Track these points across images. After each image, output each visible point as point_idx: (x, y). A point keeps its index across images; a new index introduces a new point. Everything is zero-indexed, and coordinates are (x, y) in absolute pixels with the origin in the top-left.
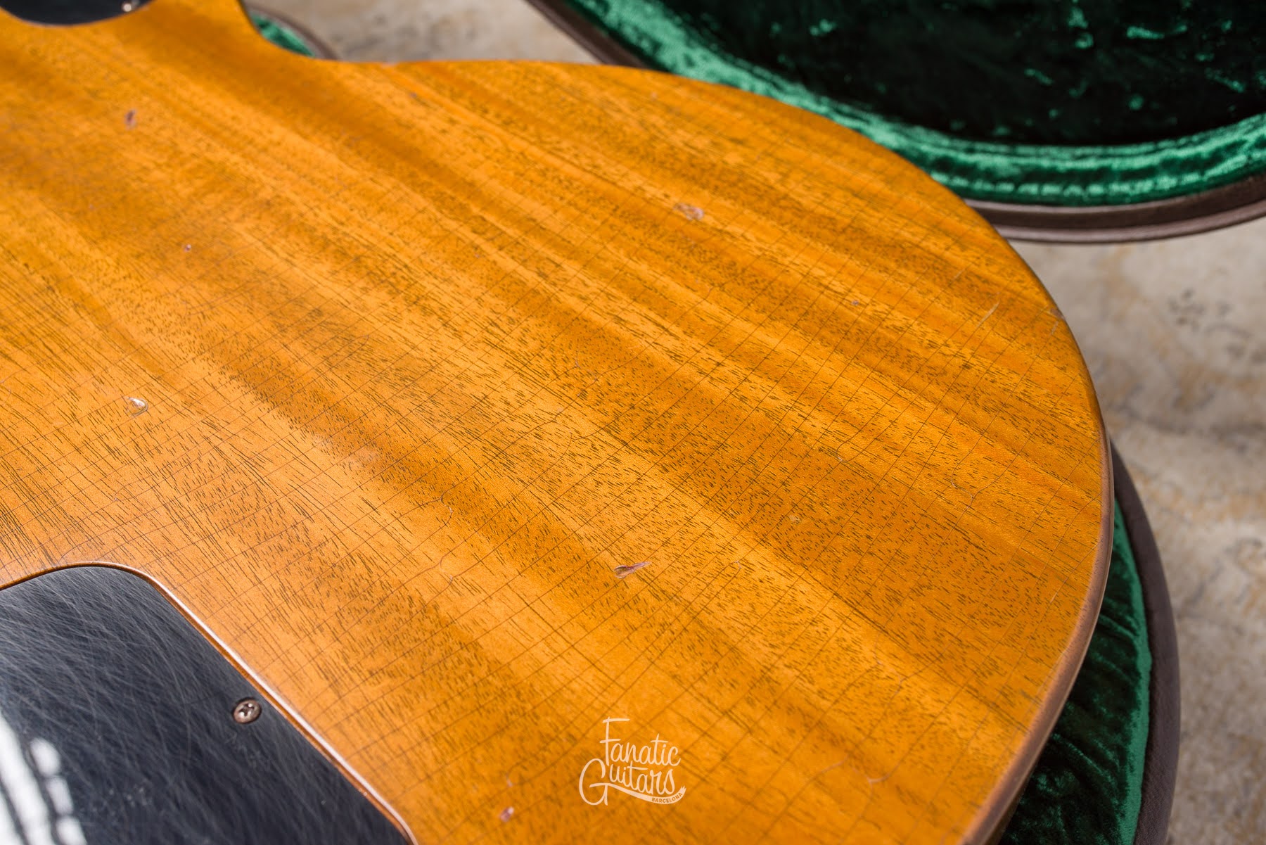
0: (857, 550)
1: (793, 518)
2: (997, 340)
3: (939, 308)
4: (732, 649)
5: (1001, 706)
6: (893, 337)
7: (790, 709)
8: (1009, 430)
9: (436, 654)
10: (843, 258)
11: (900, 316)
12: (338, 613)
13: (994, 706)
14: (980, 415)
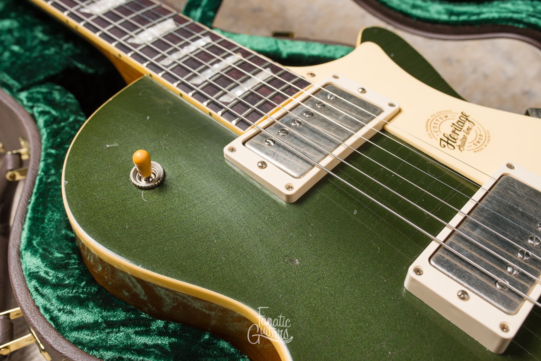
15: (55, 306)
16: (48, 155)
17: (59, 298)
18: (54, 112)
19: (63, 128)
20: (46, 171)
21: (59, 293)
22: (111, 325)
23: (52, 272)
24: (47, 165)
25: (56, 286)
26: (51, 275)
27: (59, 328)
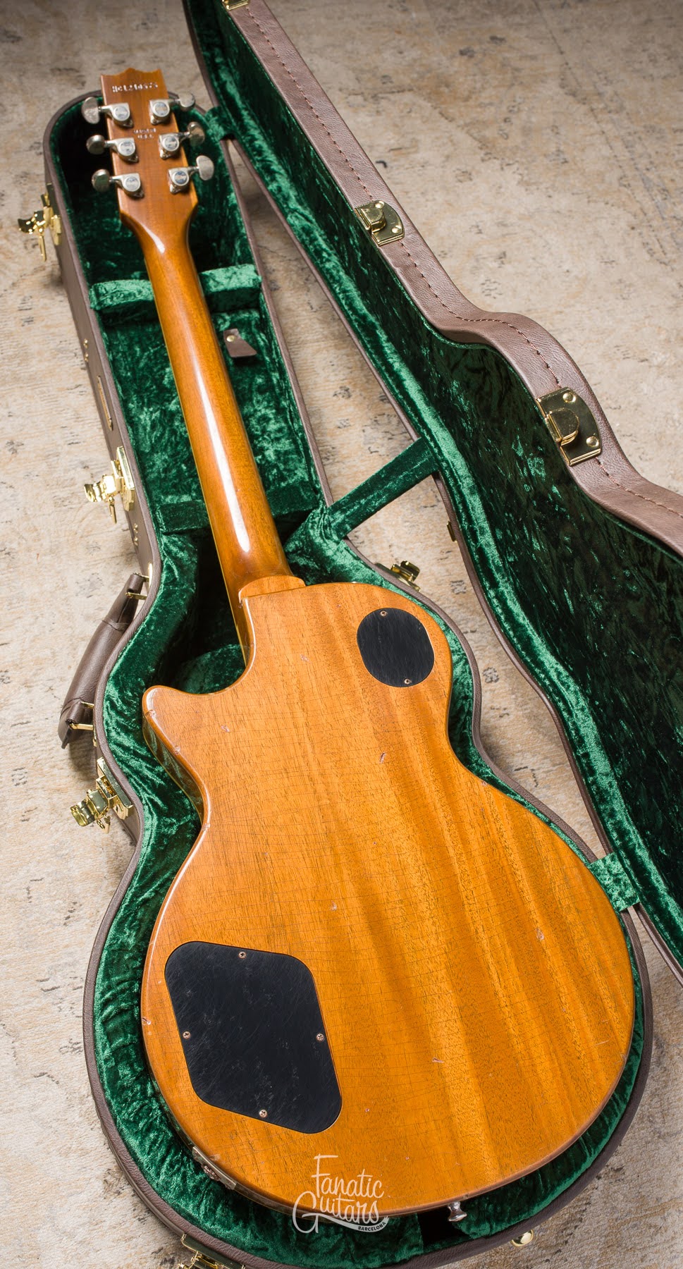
0: (500, 1098)
1: (490, 1075)
2: (596, 1054)
3: (588, 1030)
4: (448, 1104)
5: (503, 1168)
6: (565, 1031)
7: (451, 1131)
8: (572, 1088)
9: (374, 1053)
10: (574, 989)
11: (574, 1025)
12: (356, 1023)
13: (501, 1167)
14: (569, 1077)
15: (113, 724)
16: (155, 611)
17: (117, 722)
18: (176, 573)
19: (176, 591)
20: (149, 624)
21: (118, 718)
22: (136, 754)
23: (120, 702)
24: (151, 620)
25: (120, 713)
26: (119, 704)
27: (109, 739)
